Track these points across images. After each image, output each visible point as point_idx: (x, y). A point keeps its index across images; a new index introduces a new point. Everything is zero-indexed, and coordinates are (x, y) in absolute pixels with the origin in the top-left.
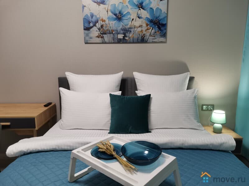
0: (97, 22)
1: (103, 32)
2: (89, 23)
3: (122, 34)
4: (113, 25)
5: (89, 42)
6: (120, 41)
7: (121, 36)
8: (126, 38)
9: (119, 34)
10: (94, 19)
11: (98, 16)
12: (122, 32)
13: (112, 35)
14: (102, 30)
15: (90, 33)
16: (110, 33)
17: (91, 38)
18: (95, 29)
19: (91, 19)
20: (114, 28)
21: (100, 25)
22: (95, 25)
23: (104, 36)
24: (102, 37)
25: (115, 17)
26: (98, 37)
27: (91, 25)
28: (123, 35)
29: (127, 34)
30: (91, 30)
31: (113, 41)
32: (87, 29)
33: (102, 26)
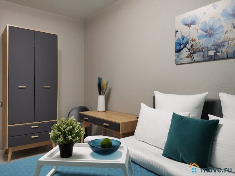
0: (188, 43)
1: (193, 51)
2: (181, 45)
3: (213, 50)
4: (204, 42)
5: (179, 63)
6: (211, 59)
7: (211, 53)
8: (218, 54)
9: (209, 50)
10: (185, 40)
11: (188, 37)
12: (213, 48)
13: (202, 53)
14: (191, 49)
15: (180, 55)
16: (200, 52)
17: (181, 59)
18: (185, 49)
19: (182, 41)
20: (205, 45)
21: (190, 46)
22: (185, 46)
23: (194, 55)
26: (188, 57)
28: (215, 51)
29: (219, 49)
30: (182, 51)
32: (178, 51)
33: (192, 46)
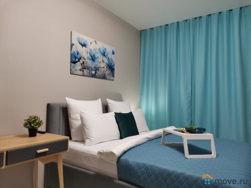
0: (81, 59)
1: (84, 67)
2: (76, 58)
3: (94, 71)
4: (89, 63)
5: (74, 73)
6: (94, 76)
7: (93, 72)
8: (96, 74)
9: (92, 70)
10: (79, 56)
11: (81, 55)
12: (94, 69)
14: (83, 65)
15: (75, 66)
16: (88, 69)
17: (76, 70)
18: (78, 63)
19: (77, 55)
20: (90, 66)
21: (82, 62)
22: (79, 61)
23: (84, 70)
24: (83, 71)
25: (91, 58)
26: (80, 70)
27: (77, 60)
28: (95, 72)
29: (97, 71)
30: (77, 64)
31: (89, 75)
32: (73, 62)
33: (83, 62)
